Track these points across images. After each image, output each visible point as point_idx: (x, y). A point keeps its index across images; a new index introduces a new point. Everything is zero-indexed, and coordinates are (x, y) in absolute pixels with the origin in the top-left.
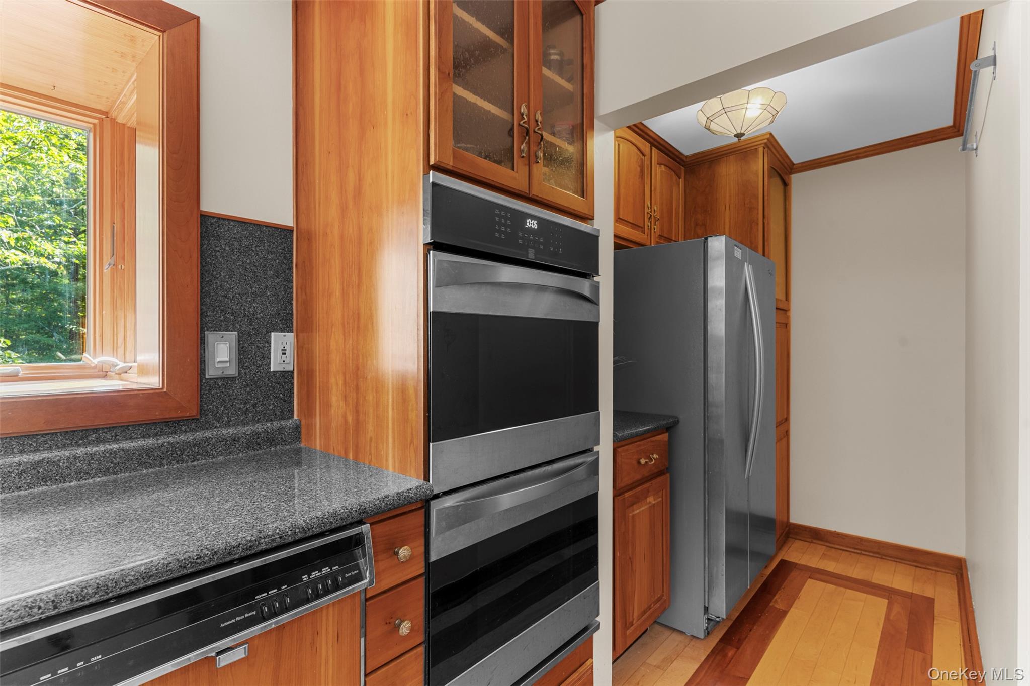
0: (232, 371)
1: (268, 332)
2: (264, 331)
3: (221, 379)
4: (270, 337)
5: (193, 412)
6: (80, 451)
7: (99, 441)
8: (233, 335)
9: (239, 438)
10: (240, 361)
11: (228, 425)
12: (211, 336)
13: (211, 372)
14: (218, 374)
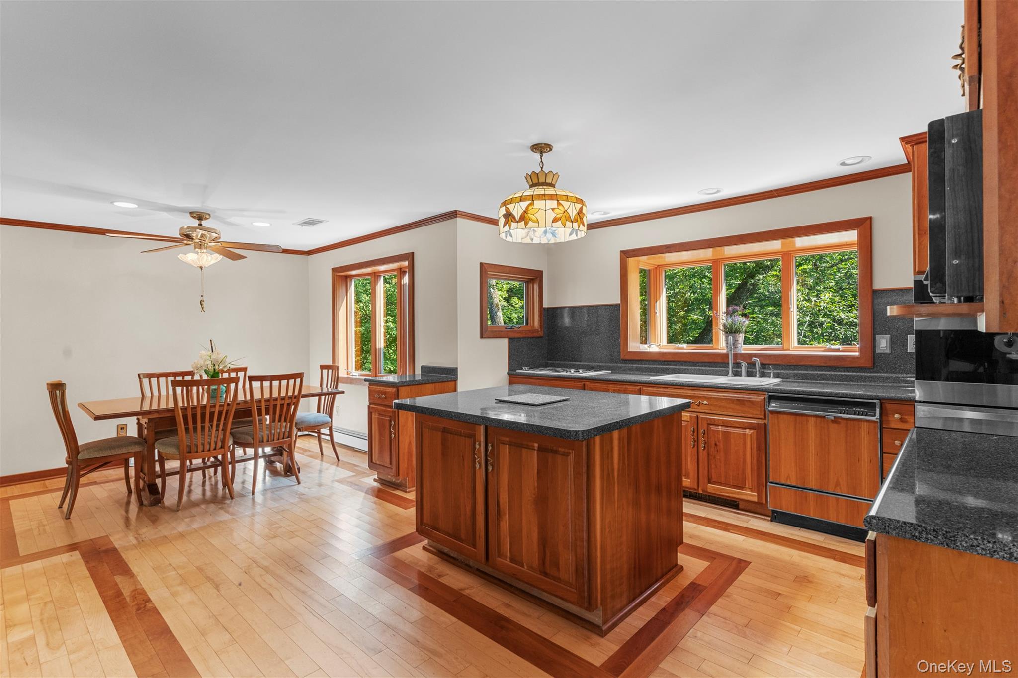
0: (888, 351)
1: (907, 335)
2: (904, 335)
3: (883, 354)
4: (907, 337)
5: (869, 365)
6: (833, 373)
7: (839, 371)
8: (888, 337)
9: (889, 378)
10: (892, 347)
11: (887, 372)
12: (878, 337)
13: (878, 351)
14: (882, 352)
